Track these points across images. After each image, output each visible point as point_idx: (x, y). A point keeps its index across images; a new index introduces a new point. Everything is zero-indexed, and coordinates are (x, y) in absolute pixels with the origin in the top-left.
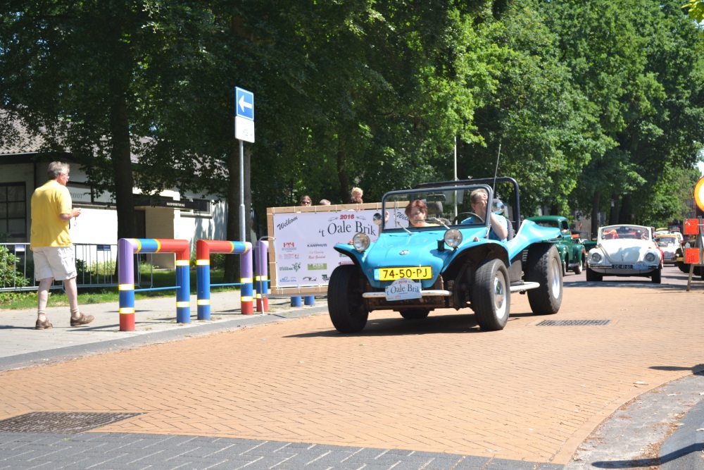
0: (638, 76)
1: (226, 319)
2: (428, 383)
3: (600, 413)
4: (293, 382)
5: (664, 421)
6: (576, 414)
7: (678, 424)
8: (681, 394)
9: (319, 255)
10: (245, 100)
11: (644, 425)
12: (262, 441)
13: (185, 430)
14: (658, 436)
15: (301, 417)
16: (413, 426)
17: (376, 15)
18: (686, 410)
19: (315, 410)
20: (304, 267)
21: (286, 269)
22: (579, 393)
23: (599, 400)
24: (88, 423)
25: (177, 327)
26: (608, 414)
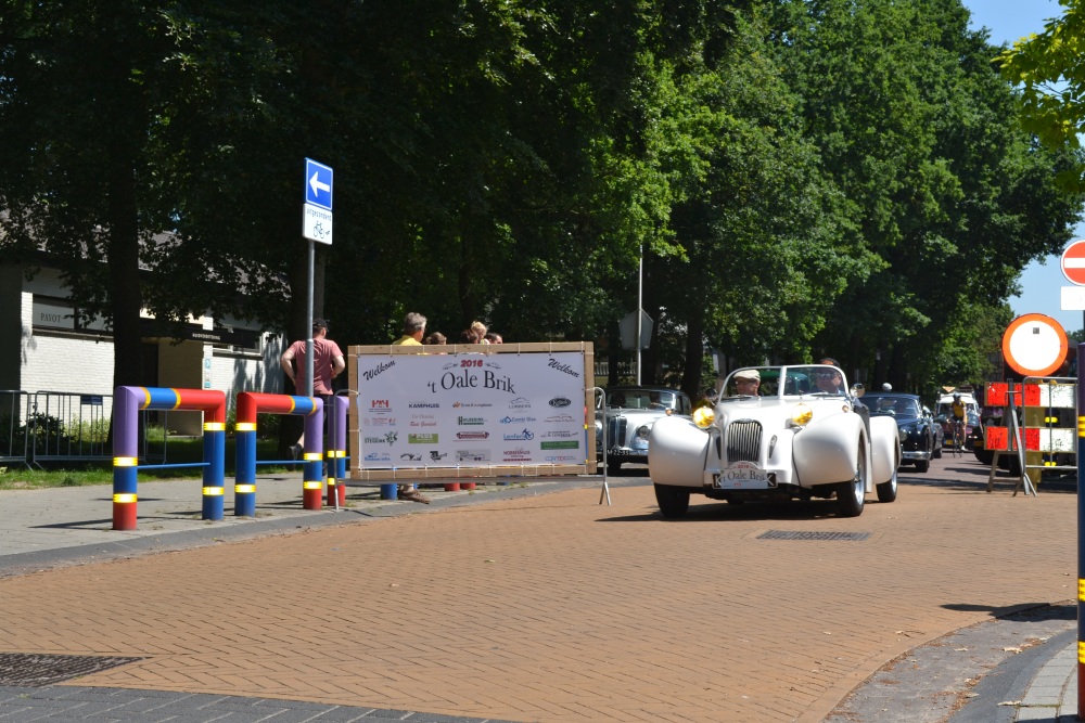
0: (922, 163)
1: (278, 516)
2: (589, 622)
3: (851, 675)
4: (381, 616)
5: (949, 689)
6: (814, 675)
7: (969, 695)
8: (975, 649)
9: (427, 421)
10: (319, 179)
11: (918, 695)
12: (330, 705)
13: (211, 685)
14: (939, 712)
15: (392, 670)
16: (565, 688)
17: (526, 55)
18: (982, 673)
19: (413, 660)
20: (403, 439)
21: (375, 441)
22: (821, 643)
23: (852, 655)
24: (60, 672)
25: (202, 525)
26: (863, 676)
